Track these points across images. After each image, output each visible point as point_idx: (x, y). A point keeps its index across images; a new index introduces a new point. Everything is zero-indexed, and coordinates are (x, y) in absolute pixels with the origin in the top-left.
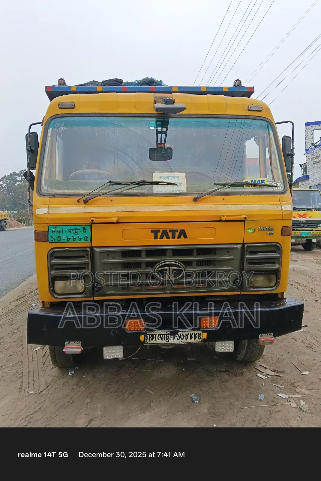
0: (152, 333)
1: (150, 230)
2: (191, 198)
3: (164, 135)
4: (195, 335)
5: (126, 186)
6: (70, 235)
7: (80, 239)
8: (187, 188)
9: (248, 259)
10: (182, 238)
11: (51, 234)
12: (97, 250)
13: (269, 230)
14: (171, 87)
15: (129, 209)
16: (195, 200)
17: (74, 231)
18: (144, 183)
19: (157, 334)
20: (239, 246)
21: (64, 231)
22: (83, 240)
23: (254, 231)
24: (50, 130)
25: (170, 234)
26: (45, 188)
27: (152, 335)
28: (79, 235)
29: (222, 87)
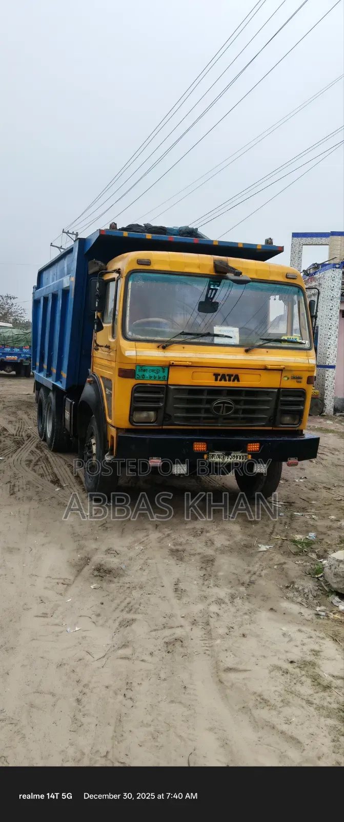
0: (213, 454)
1: (213, 373)
2: (243, 349)
3: (214, 291)
4: (243, 457)
5: (193, 336)
6: (153, 374)
7: (159, 378)
8: (240, 340)
9: (282, 401)
10: (236, 382)
11: (137, 372)
12: (172, 387)
13: (298, 379)
14: (213, 241)
15: (199, 355)
16: (247, 351)
17: (156, 371)
18: (208, 334)
19: (216, 454)
20: (276, 390)
21: (148, 371)
22: (161, 379)
23: (288, 378)
24: (130, 283)
25: (227, 378)
26: (130, 333)
27: (213, 455)
28: (159, 374)
29: (257, 245)
